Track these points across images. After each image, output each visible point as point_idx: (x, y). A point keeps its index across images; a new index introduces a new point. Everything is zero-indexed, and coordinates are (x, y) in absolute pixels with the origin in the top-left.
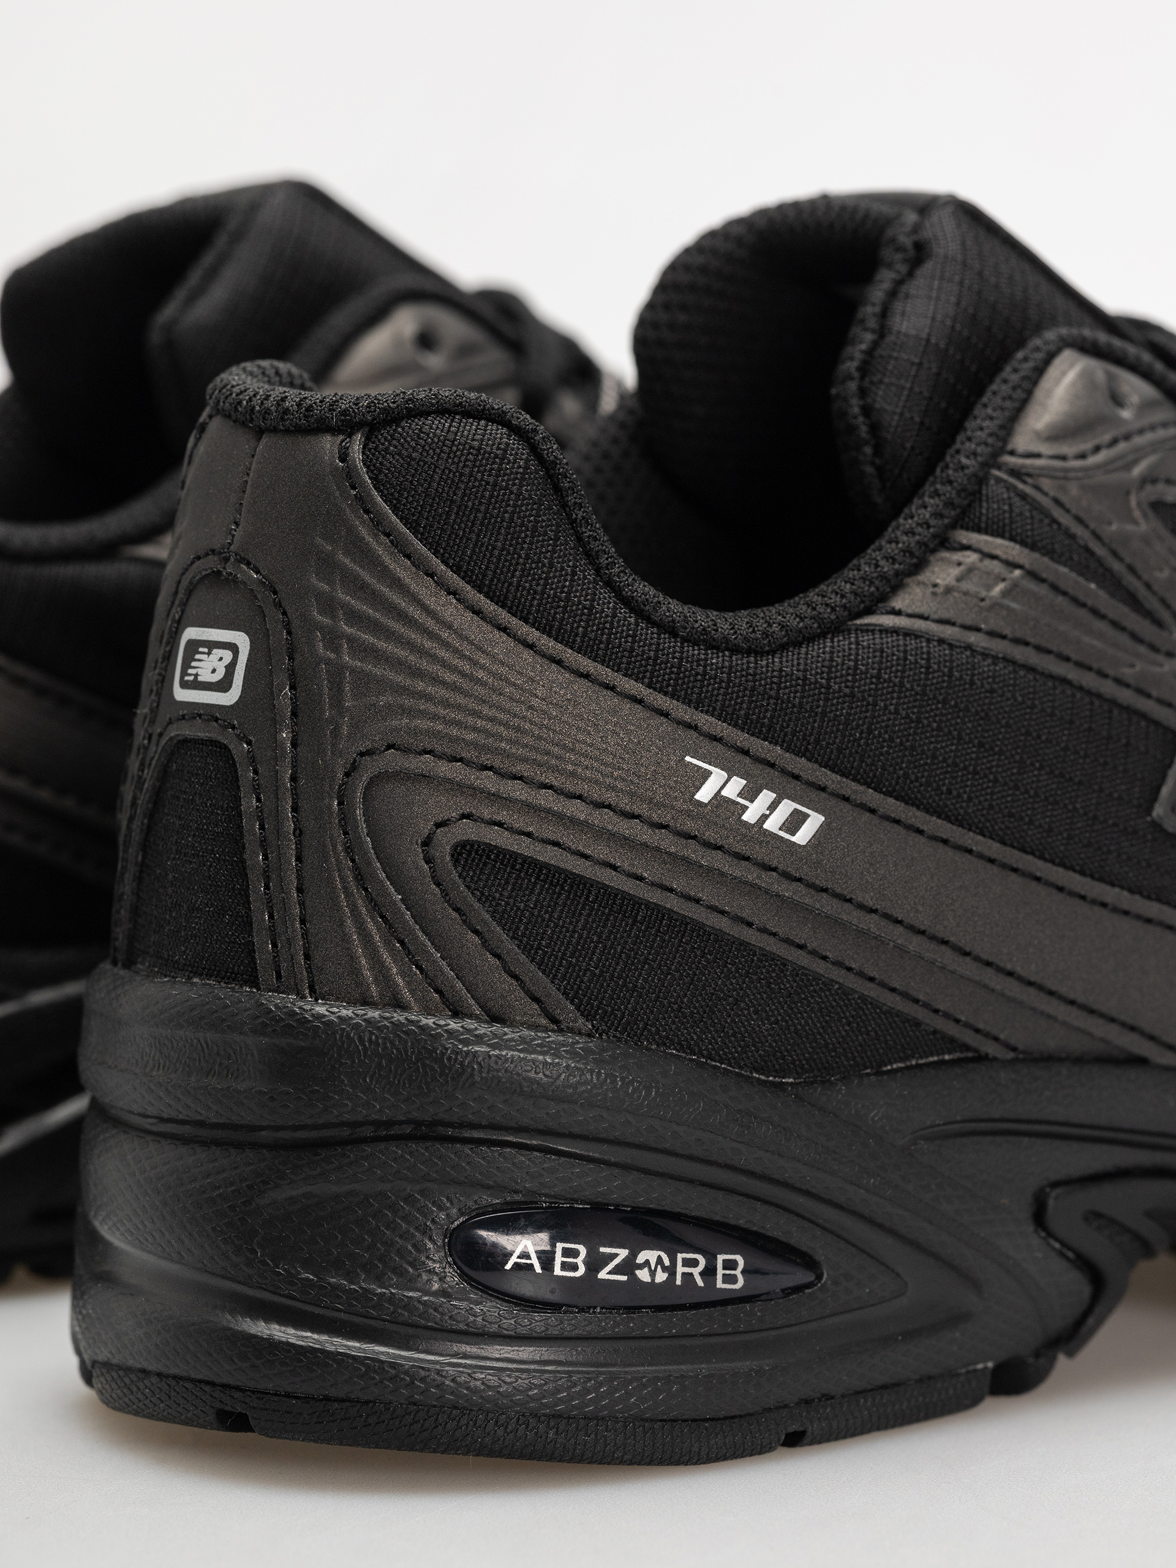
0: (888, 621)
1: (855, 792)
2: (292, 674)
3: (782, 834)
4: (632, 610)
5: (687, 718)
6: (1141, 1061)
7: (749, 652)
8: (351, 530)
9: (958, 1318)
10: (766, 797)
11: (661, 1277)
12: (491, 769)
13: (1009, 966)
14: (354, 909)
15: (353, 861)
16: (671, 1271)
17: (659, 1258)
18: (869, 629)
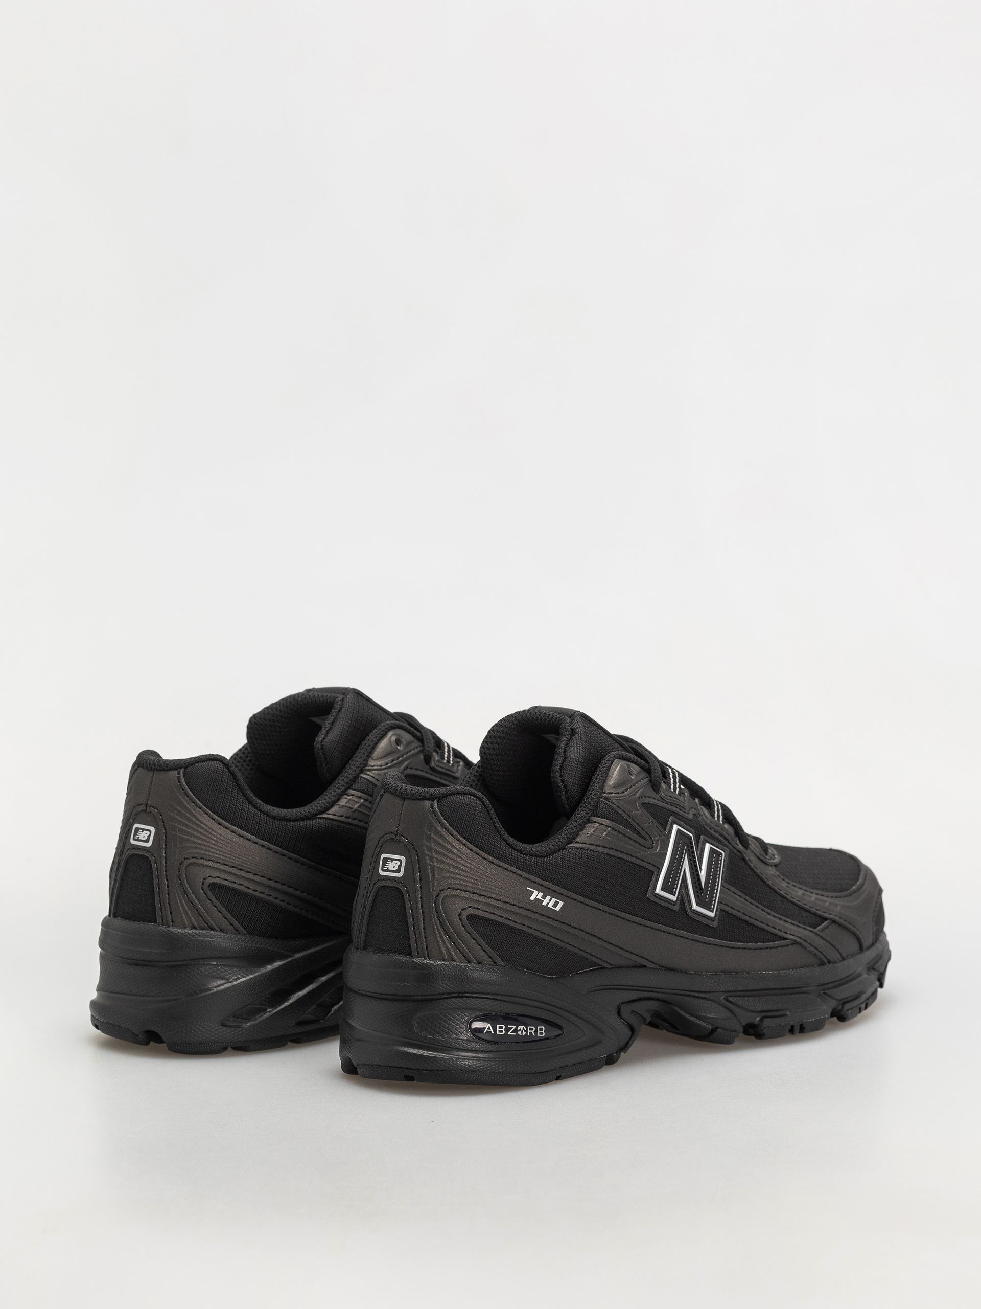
0: (576, 845)
1: (570, 895)
2: (419, 868)
3: (552, 908)
4: (510, 847)
5: (527, 877)
6: (645, 966)
7: (541, 856)
8: (435, 828)
9: (599, 1042)
10: (548, 898)
11: (524, 1033)
12: (476, 893)
13: (611, 942)
14: (440, 934)
15: (439, 920)
16: (526, 1031)
17: (523, 1028)
18: (572, 848)
